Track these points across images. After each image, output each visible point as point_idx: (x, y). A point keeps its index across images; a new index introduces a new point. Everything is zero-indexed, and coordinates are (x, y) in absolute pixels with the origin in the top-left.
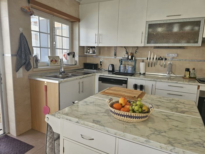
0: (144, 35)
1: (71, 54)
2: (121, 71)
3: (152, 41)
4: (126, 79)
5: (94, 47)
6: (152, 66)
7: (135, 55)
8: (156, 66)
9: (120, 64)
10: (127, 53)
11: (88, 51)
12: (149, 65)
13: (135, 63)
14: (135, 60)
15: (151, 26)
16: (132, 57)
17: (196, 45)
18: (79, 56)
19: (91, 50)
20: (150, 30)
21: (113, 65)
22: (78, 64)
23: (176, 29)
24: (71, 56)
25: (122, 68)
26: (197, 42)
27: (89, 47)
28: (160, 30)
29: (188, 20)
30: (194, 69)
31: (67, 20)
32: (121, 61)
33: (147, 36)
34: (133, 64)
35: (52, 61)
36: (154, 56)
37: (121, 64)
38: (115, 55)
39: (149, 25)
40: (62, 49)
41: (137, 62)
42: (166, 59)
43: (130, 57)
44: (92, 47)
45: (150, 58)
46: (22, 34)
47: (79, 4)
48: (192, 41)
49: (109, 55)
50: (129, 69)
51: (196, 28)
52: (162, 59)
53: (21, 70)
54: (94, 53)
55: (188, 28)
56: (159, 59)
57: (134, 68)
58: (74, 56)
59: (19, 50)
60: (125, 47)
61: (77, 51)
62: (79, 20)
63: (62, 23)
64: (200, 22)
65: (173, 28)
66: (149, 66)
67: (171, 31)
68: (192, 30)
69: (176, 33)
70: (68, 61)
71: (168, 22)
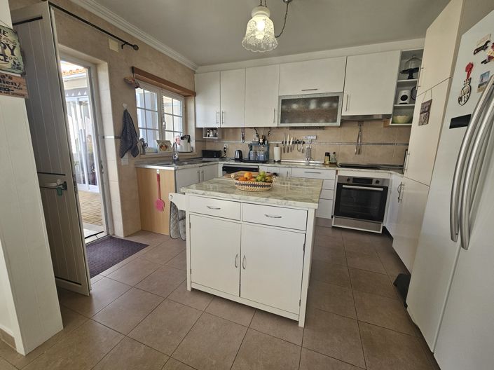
0: (276, 112)
1: (186, 138)
2: (251, 159)
3: (287, 121)
4: (257, 167)
5: (215, 129)
6: (288, 152)
7: (267, 138)
8: (293, 151)
9: (249, 150)
10: (258, 136)
11: (208, 134)
12: (284, 150)
13: (268, 148)
14: (268, 145)
15: (285, 102)
16: (264, 141)
17: (334, 124)
18: (196, 141)
19: (211, 133)
20: (284, 107)
21: (240, 152)
22: (195, 151)
23: (313, 106)
24: (186, 141)
25: (252, 155)
26: (335, 121)
27: (208, 128)
28: (295, 106)
29: (325, 96)
30: (334, 153)
31: (179, 94)
32: (251, 146)
33: (280, 113)
34: (266, 149)
35: (161, 147)
36: (290, 139)
37: (251, 150)
38: (243, 138)
39: (282, 100)
40: (174, 132)
41: (271, 147)
42: (304, 143)
43: (261, 141)
44: (212, 129)
45: (286, 142)
46: (126, 112)
47: (195, 73)
48: (331, 120)
49: (235, 139)
50: (261, 156)
51: (335, 105)
52: (299, 143)
53: (126, 156)
54: (215, 136)
55: (326, 105)
56: (296, 143)
57: (267, 154)
58: (189, 141)
59: (123, 131)
60: (255, 128)
61: (192, 133)
62: (194, 94)
63: (173, 97)
64: (338, 97)
65: (309, 104)
66: (284, 152)
67: (308, 108)
68: (331, 106)
69: (313, 111)
70: (182, 146)
71: (304, 97)
